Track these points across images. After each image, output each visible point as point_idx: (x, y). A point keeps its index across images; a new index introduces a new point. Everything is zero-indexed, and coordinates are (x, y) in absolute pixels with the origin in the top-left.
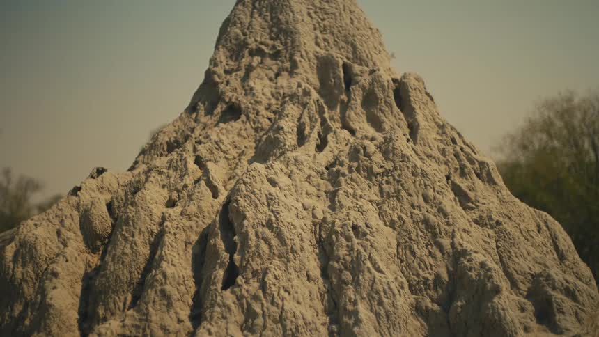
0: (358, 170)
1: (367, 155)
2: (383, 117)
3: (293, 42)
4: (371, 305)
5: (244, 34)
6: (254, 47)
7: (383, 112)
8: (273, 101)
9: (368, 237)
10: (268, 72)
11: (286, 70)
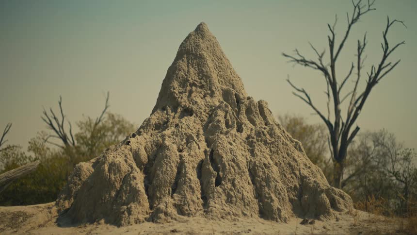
0: (261, 141)
1: (264, 135)
2: (255, 119)
3: (210, 81)
4: (276, 195)
5: (186, 75)
6: (192, 82)
7: (255, 117)
8: (207, 108)
9: (270, 168)
10: (200, 94)
11: (209, 94)
